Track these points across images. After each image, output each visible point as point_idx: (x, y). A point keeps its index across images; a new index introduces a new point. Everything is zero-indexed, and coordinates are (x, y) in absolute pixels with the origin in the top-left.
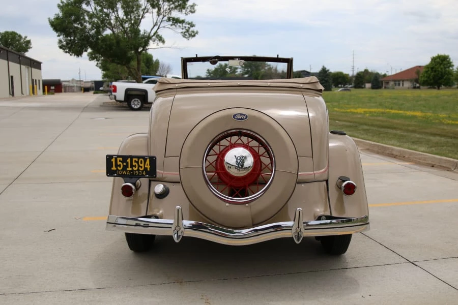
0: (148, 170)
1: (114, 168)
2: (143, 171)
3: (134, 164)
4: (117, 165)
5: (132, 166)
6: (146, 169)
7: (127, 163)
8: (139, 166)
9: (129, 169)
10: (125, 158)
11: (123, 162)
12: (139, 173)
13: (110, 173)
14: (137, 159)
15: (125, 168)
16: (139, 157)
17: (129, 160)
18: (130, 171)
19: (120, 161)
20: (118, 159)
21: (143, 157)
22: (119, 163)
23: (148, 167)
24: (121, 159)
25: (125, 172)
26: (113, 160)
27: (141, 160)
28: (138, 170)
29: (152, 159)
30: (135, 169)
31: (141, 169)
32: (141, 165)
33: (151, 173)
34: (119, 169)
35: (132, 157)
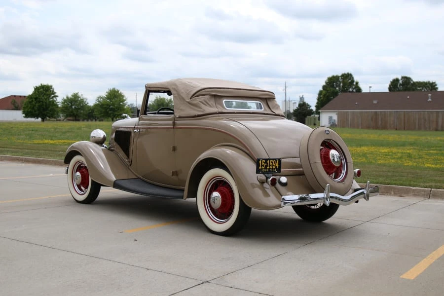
0: (278, 167)
1: (260, 168)
3: (271, 164)
4: (262, 166)
5: (270, 166)
6: (276, 167)
7: (267, 164)
8: (273, 165)
9: (268, 168)
10: (266, 160)
11: (265, 163)
12: (273, 170)
13: (258, 171)
14: (272, 161)
15: (266, 168)
16: (273, 159)
17: (268, 162)
21: (275, 159)
22: (263, 164)
23: (277, 165)
24: (264, 161)
25: (265, 170)
26: (260, 162)
27: (274, 161)
28: (273, 168)
29: (280, 160)
30: (271, 167)
31: (274, 167)
32: (275, 165)
33: (279, 169)
34: (263, 168)
35: (270, 159)
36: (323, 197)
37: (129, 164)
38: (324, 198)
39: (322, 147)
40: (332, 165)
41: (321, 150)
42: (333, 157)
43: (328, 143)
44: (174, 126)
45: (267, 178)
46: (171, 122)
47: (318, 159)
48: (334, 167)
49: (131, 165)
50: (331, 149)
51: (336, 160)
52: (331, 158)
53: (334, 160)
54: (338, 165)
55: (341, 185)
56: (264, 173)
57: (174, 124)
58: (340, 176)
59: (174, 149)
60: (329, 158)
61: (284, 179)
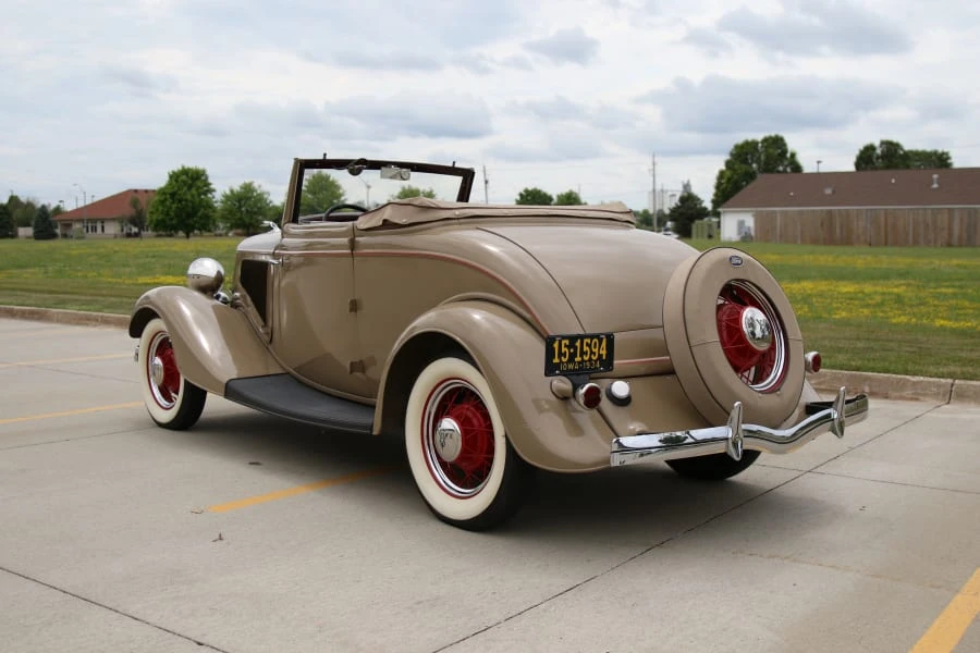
0: (604, 357)
1: (556, 360)
2: (596, 361)
3: (586, 348)
4: (561, 355)
5: (583, 353)
6: (600, 356)
7: (576, 348)
8: (592, 353)
9: (578, 359)
10: (573, 339)
11: (569, 347)
12: (591, 365)
13: (550, 369)
14: (588, 340)
15: (572, 359)
16: (592, 337)
17: (578, 344)
18: (579, 363)
19: (566, 346)
20: (563, 342)
21: (597, 336)
22: (564, 349)
23: (604, 352)
24: (567, 342)
25: (571, 366)
26: (556, 345)
27: (596, 340)
28: (590, 359)
29: (610, 338)
30: (586, 358)
31: (594, 358)
32: (596, 350)
33: (607, 363)
34: (564, 360)
35: (582, 337)
36: (724, 435)
37: (267, 338)
38: (727, 439)
39: (721, 302)
40: (748, 346)
41: (719, 307)
42: (752, 325)
43: (738, 288)
44: (352, 250)
45: (576, 387)
46: (345, 240)
47: (710, 334)
48: (754, 352)
49: (271, 340)
50: (746, 305)
51: (758, 333)
52: (746, 329)
53: (753, 333)
54: (764, 347)
55: (772, 401)
56: (565, 374)
57: (353, 245)
58: (768, 376)
59: (354, 306)
60: (740, 330)
61: (621, 388)
